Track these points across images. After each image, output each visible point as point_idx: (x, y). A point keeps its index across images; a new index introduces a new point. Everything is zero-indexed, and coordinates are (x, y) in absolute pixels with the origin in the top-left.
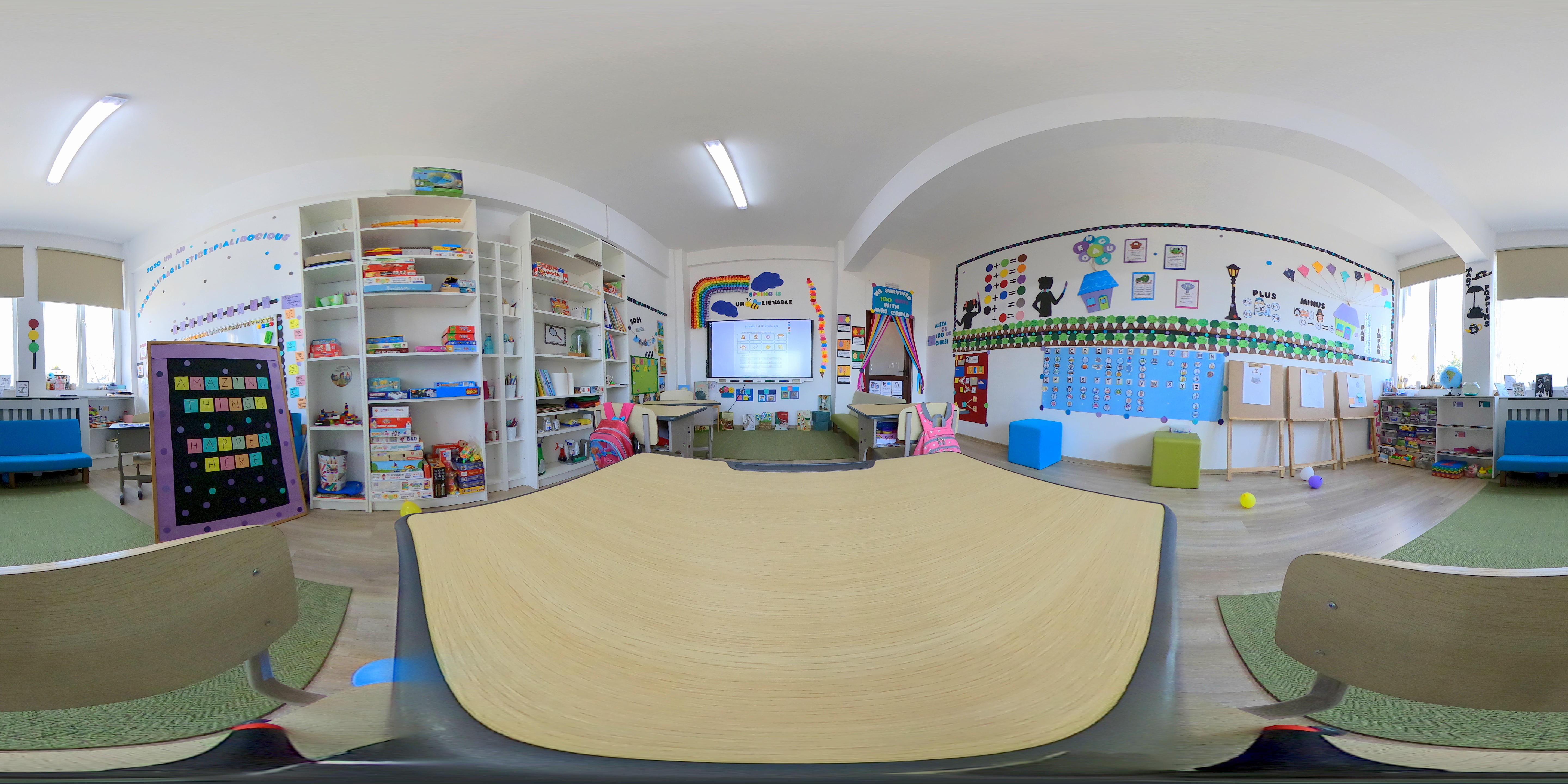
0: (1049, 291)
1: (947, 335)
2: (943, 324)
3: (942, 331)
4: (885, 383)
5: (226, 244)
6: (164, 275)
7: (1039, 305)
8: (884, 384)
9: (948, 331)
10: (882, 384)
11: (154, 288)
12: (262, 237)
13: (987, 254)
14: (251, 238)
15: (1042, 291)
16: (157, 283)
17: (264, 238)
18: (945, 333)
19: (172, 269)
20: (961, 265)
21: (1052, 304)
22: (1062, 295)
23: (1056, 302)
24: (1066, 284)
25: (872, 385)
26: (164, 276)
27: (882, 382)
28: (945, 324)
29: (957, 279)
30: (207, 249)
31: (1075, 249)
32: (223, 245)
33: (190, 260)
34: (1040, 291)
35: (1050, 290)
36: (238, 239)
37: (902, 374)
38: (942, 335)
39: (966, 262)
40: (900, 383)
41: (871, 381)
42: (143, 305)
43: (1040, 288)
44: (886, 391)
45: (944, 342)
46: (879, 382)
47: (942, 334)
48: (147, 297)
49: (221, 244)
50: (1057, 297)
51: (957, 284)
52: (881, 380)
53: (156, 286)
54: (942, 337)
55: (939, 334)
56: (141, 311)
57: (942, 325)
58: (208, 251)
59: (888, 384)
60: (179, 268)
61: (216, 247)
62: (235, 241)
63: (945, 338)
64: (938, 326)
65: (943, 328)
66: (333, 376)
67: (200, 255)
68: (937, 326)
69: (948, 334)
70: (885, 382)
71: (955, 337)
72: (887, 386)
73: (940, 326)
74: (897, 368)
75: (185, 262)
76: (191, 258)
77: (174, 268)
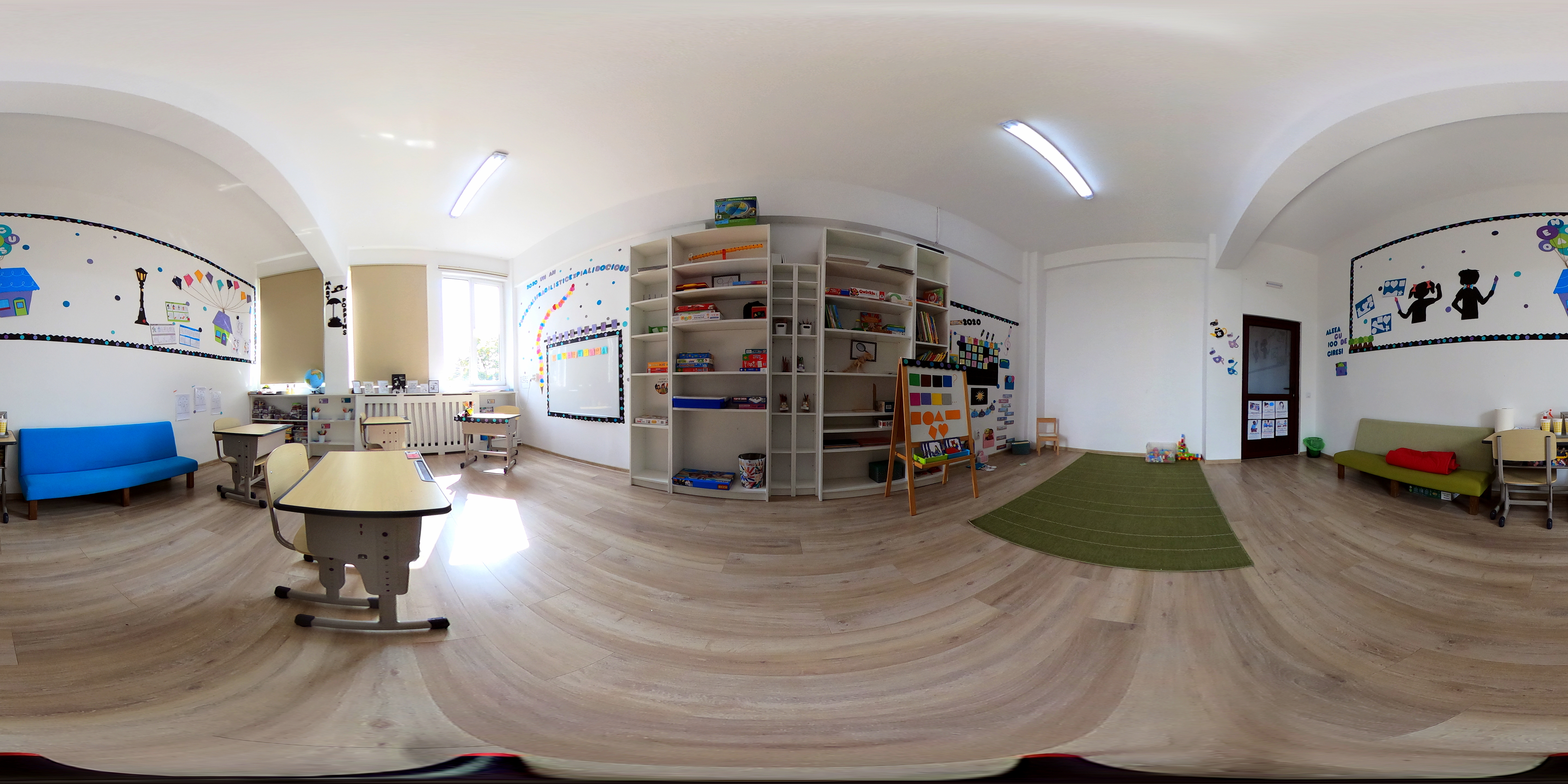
0: (1474, 287)
1: (1342, 344)
2: (1336, 330)
3: (1336, 338)
4: (1268, 404)
5: (585, 272)
6: (540, 293)
7: (1460, 304)
8: (1266, 404)
9: (1343, 338)
10: (1264, 404)
11: (532, 304)
12: (611, 268)
13: (1391, 243)
14: (603, 268)
15: (1465, 286)
16: (534, 300)
17: (612, 269)
18: (1339, 340)
19: (546, 289)
20: (1357, 258)
21: (1479, 304)
22: (1491, 293)
23: (1484, 301)
24: (1496, 279)
25: (1252, 406)
26: (540, 295)
27: (1264, 402)
28: (1339, 330)
29: (1352, 275)
30: (571, 275)
31: (1540, 233)
32: (583, 272)
33: (559, 283)
34: (1462, 286)
35: (1475, 285)
36: (594, 268)
37: (1287, 392)
38: (1336, 344)
39: (1363, 255)
40: (1286, 403)
41: (1249, 402)
42: (523, 317)
43: (1462, 283)
44: (1269, 413)
45: (1338, 352)
46: (1259, 402)
47: (1336, 342)
48: (527, 311)
49: (582, 272)
50: (1485, 295)
51: (1352, 281)
52: (1262, 400)
53: (534, 302)
54: (1335, 345)
55: (1332, 342)
56: (522, 321)
57: (1336, 332)
58: (572, 277)
59: (1272, 404)
60: (552, 289)
61: (578, 273)
62: (591, 270)
63: (1339, 347)
64: (1330, 333)
65: (1337, 335)
66: (656, 386)
67: (567, 279)
68: (1328, 333)
69: (1343, 342)
70: (1267, 402)
71: (1351, 346)
72: (1270, 408)
73: (1333, 332)
74: (1281, 385)
75: (556, 285)
76: (560, 281)
77: (548, 288)
